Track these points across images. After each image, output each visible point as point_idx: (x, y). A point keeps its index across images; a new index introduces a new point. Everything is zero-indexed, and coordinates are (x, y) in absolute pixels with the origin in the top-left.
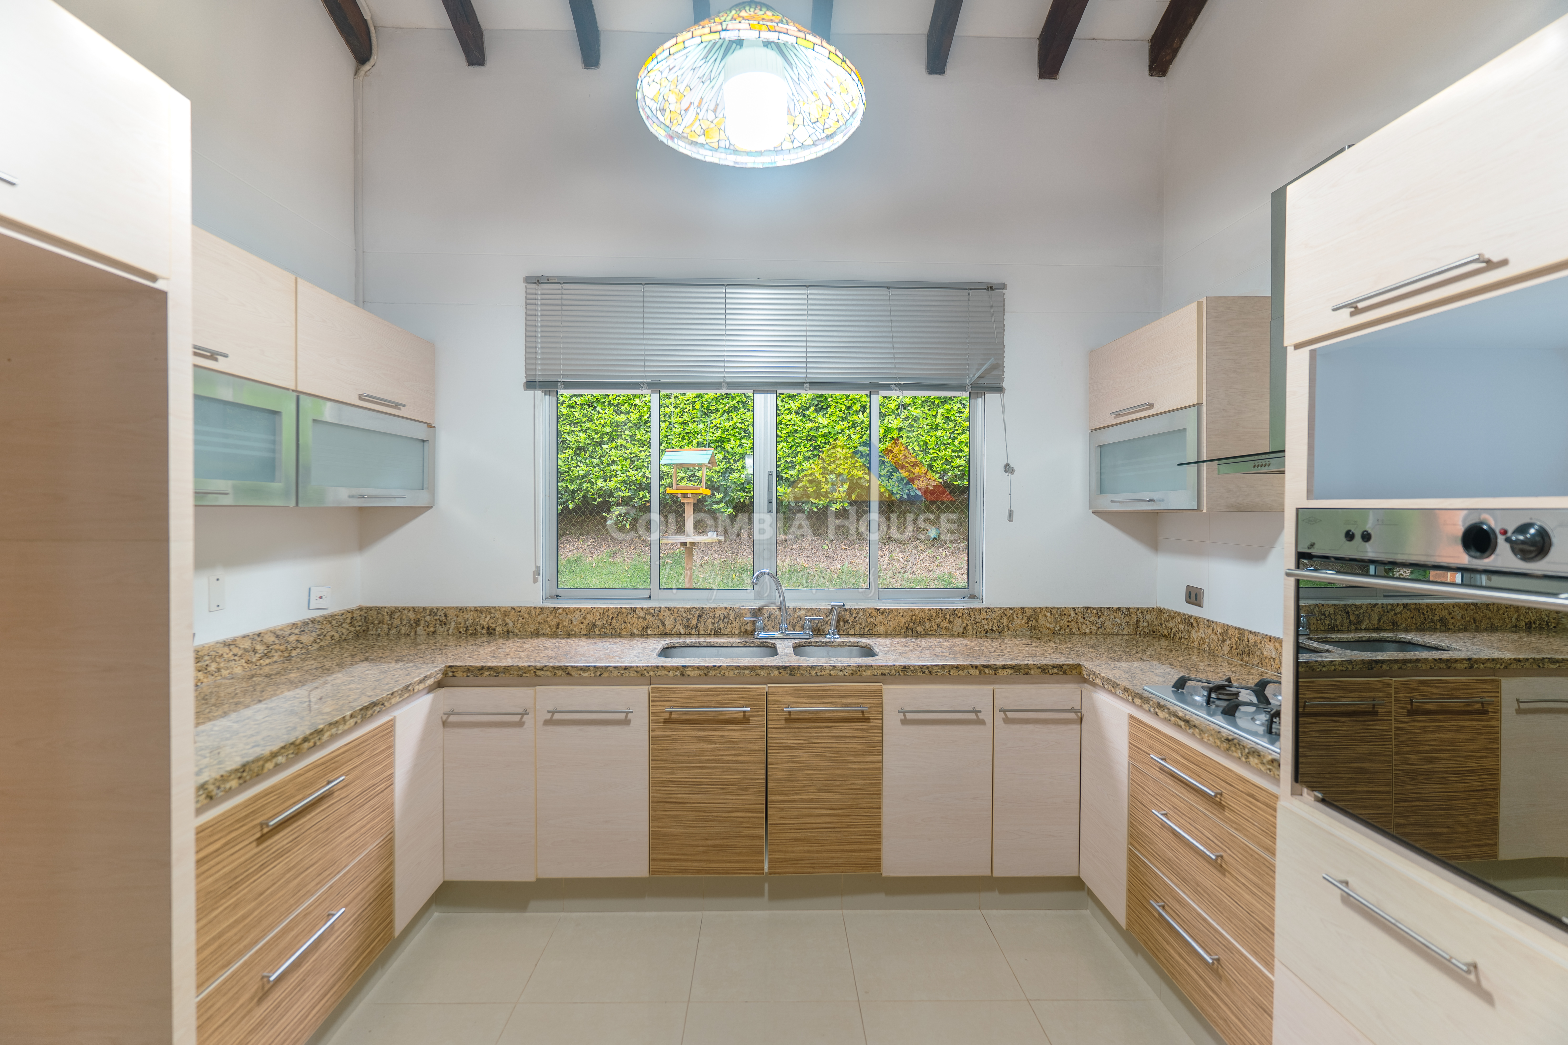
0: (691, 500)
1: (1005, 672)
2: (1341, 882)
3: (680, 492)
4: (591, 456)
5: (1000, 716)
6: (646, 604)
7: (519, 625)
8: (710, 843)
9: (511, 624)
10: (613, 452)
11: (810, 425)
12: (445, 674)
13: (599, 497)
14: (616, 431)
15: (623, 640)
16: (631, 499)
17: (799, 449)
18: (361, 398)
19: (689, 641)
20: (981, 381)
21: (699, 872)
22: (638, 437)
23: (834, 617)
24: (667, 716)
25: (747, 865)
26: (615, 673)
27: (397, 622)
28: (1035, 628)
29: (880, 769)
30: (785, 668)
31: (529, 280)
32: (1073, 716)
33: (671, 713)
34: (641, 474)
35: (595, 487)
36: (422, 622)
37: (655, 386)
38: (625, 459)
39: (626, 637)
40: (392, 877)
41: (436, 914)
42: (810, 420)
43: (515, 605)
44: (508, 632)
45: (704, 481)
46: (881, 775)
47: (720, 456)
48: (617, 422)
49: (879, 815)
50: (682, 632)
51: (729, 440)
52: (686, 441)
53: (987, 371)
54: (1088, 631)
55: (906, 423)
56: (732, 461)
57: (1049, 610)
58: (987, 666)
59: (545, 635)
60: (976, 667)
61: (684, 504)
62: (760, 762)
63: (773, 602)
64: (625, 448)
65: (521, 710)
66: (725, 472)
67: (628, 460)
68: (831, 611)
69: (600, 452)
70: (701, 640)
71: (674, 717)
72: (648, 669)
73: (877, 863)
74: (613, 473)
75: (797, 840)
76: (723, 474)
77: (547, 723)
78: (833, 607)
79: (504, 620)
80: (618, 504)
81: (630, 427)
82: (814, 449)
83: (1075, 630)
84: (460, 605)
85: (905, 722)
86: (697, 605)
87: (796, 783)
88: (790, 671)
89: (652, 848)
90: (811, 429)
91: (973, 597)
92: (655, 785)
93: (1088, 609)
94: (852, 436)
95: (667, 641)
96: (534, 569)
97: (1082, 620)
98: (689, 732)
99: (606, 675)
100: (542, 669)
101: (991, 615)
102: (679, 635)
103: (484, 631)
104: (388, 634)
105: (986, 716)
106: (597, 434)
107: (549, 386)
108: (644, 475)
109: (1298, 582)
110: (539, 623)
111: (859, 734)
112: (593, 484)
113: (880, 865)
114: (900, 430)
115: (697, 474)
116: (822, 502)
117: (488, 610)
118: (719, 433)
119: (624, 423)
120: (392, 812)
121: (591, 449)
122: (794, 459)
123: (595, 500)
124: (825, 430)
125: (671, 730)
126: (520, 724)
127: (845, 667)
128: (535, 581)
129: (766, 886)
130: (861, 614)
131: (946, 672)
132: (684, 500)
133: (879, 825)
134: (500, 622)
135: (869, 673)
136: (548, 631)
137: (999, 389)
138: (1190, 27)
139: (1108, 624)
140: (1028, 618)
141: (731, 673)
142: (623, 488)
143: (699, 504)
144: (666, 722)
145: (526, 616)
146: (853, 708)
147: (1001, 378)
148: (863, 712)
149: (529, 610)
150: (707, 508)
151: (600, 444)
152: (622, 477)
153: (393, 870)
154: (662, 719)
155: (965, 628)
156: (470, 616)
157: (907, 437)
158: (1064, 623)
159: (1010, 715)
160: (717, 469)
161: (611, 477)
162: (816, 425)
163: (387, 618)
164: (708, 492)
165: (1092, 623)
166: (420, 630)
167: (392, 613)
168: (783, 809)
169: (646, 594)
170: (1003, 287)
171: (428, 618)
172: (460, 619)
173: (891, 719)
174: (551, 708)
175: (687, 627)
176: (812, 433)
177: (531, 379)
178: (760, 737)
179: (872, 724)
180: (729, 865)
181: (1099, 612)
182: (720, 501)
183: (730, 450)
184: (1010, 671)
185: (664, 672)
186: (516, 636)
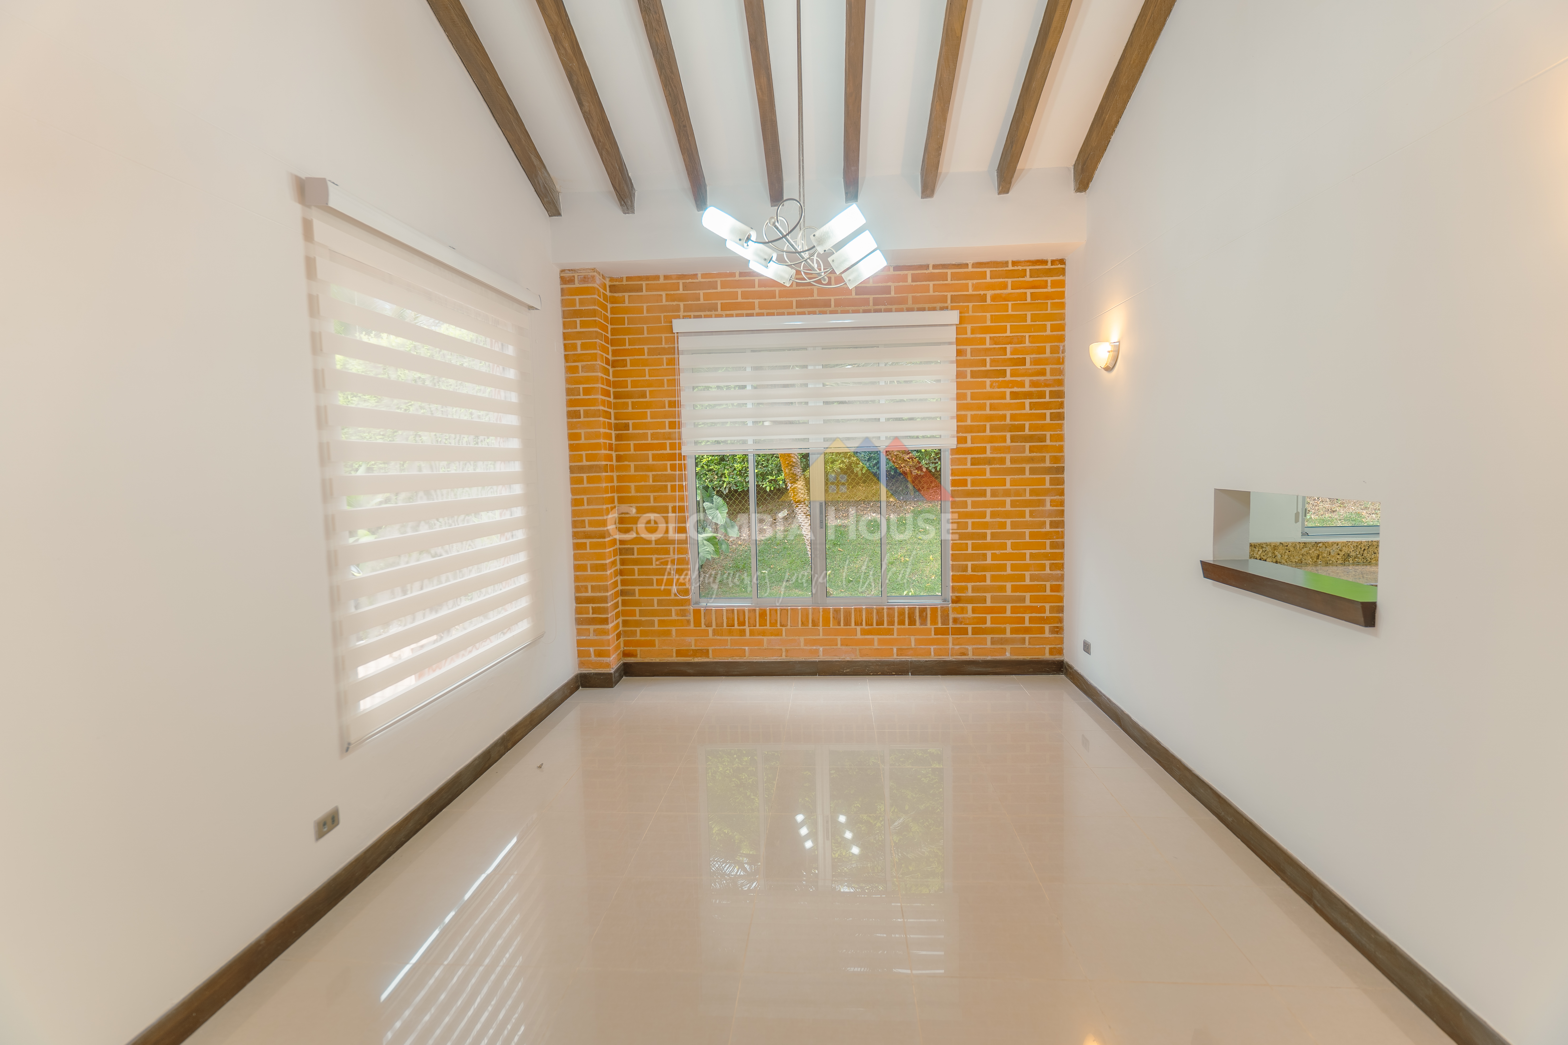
7: (1286, 557)
9: (1279, 556)
110: (1303, 555)
136: (1310, 561)
145: (1292, 549)
149: (1294, 545)
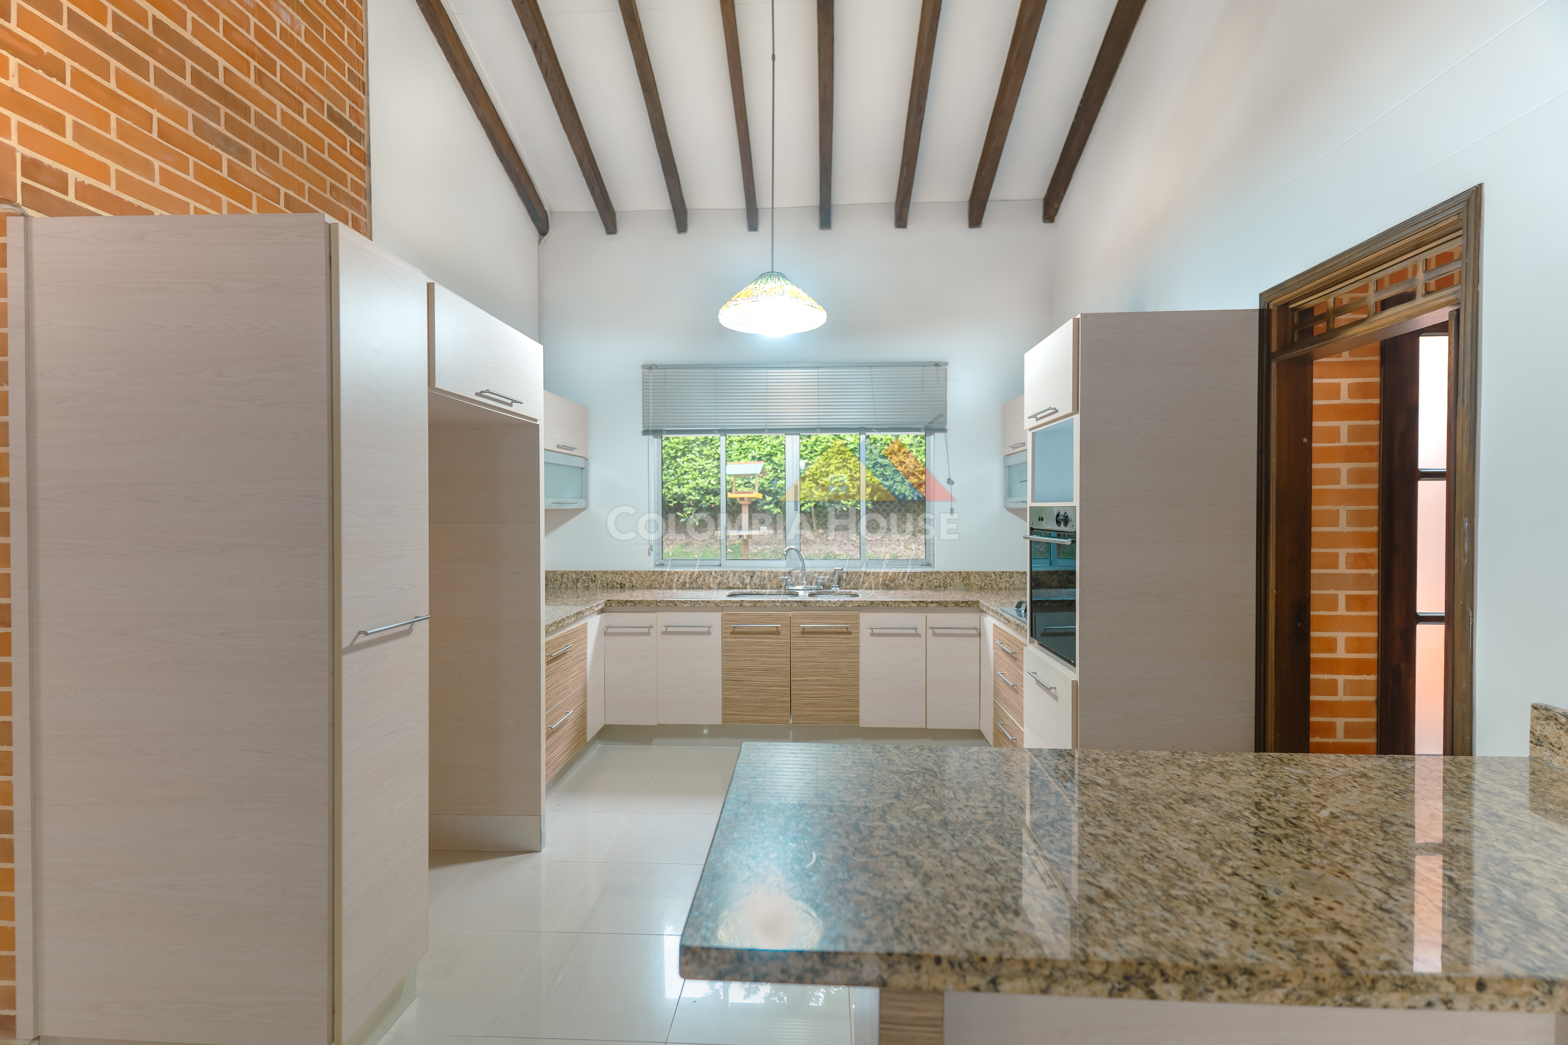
0: (747, 502)
1: (933, 605)
2: (1033, 673)
3: (738, 496)
4: (668, 468)
5: (930, 632)
6: (717, 569)
8: (758, 705)
10: (686, 464)
11: (839, 442)
12: (606, 605)
13: (675, 500)
14: (688, 448)
15: (704, 591)
16: (699, 501)
17: (831, 462)
18: (558, 447)
19: (745, 591)
20: (931, 425)
21: (751, 722)
22: (705, 452)
23: (836, 576)
24: (732, 630)
25: (779, 718)
26: (702, 604)
27: (565, 580)
28: (968, 584)
29: (858, 662)
30: (801, 602)
31: (644, 367)
32: (974, 632)
33: (735, 627)
34: (707, 482)
35: (671, 492)
36: (581, 580)
37: (724, 432)
38: (695, 470)
39: (706, 589)
40: (586, 708)
41: (600, 745)
42: (840, 438)
43: (637, 570)
44: (633, 586)
45: (757, 487)
46: (858, 666)
47: (769, 467)
48: (688, 441)
49: (857, 690)
50: (741, 586)
51: (777, 454)
52: (743, 455)
53: (935, 419)
54: (1003, 587)
55: (916, 440)
56: (779, 471)
57: (978, 573)
58: (922, 602)
59: (655, 588)
60: (915, 602)
61: (741, 505)
62: (786, 657)
63: (798, 568)
64: (695, 461)
65: (649, 626)
66: (773, 480)
67: (697, 471)
68: (834, 573)
69: (675, 464)
70: (753, 591)
71: (736, 630)
72: (721, 602)
73: (856, 719)
74: (685, 481)
75: (808, 704)
76: (771, 482)
77: (663, 633)
78: (835, 570)
79: (630, 579)
80: (689, 506)
81: (698, 445)
82: (844, 461)
83: (995, 586)
84: (603, 570)
85: (873, 634)
86: (750, 570)
87: (808, 670)
88: (804, 604)
89: (724, 707)
90: (841, 445)
91: (928, 565)
92: (726, 670)
93: (1003, 572)
94: (873, 450)
95: (732, 591)
96: (648, 547)
97: (999, 580)
98: (745, 639)
99: (697, 605)
100: (660, 602)
101: (939, 576)
102: (739, 588)
103: (618, 586)
104: (560, 587)
105: (921, 631)
106: (672, 450)
107: (657, 433)
108: (709, 483)
109: (1031, 541)
111: (845, 641)
112: (669, 490)
113: (858, 720)
114: (911, 445)
115: (751, 481)
116: (850, 503)
117: (621, 573)
118: (768, 449)
119: (694, 441)
120: (586, 673)
121: (668, 462)
122: (828, 469)
123: (671, 502)
124: (852, 446)
125: (735, 638)
126: (648, 634)
127: (836, 602)
128: (649, 554)
129: (791, 732)
130: (854, 575)
131: (897, 605)
132: (741, 502)
133: (858, 696)
134: (628, 580)
135: (850, 605)
137: (944, 430)
138: (1062, 197)
139: (1017, 582)
140: (964, 578)
141: (770, 605)
142: (694, 493)
143: (754, 506)
144: (732, 633)
146: (841, 625)
147: (945, 423)
148: (847, 628)
150: (759, 509)
151: (675, 458)
152: (692, 484)
153: (586, 705)
154: (729, 631)
155: (922, 585)
156: (610, 577)
157: (917, 451)
158: (987, 581)
159: (936, 631)
160: (767, 477)
161: (683, 484)
162: (845, 442)
163: (559, 577)
164: (760, 496)
165: (1006, 581)
166: (579, 585)
167: (562, 574)
168: (800, 685)
169: (718, 563)
170: (946, 364)
171: (584, 578)
172: (603, 578)
173: (864, 633)
174: (666, 624)
175: (743, 583)
176: (842, 448)
177: (647, 429)
178: (787, 643)
179: (853, 636)
180: (768, 718)
181: (1011, 574)
182: (770, 503)
183: (777, 462)
184: (936, 605)
185: (731, 604)
186: (638, 588)
